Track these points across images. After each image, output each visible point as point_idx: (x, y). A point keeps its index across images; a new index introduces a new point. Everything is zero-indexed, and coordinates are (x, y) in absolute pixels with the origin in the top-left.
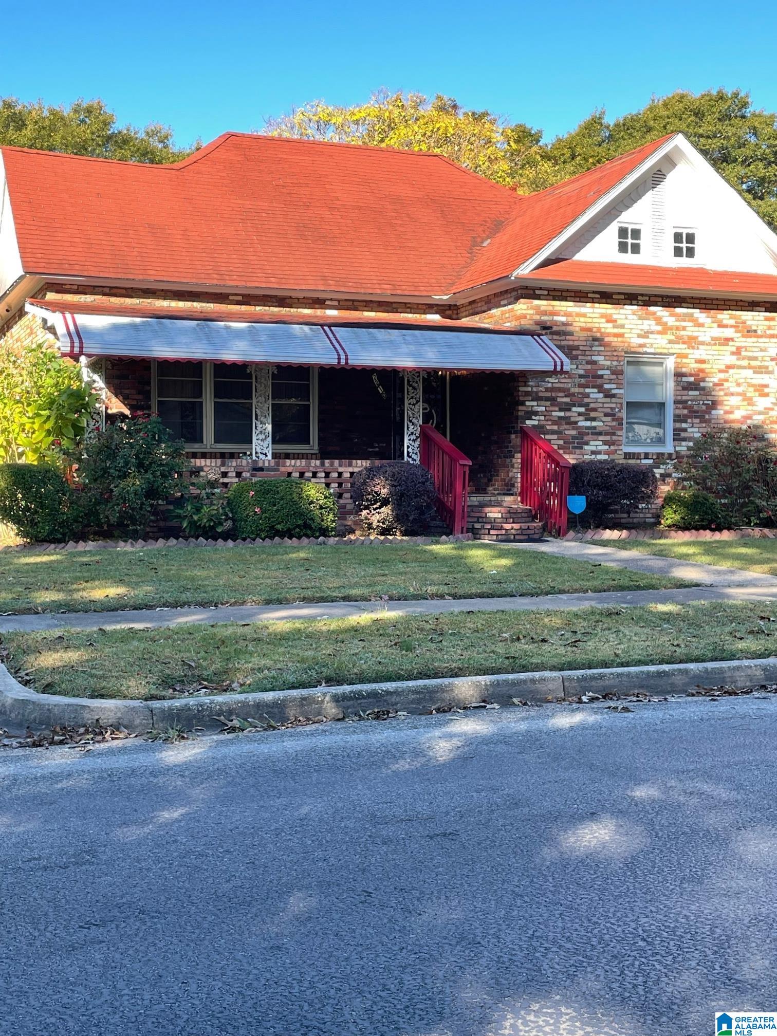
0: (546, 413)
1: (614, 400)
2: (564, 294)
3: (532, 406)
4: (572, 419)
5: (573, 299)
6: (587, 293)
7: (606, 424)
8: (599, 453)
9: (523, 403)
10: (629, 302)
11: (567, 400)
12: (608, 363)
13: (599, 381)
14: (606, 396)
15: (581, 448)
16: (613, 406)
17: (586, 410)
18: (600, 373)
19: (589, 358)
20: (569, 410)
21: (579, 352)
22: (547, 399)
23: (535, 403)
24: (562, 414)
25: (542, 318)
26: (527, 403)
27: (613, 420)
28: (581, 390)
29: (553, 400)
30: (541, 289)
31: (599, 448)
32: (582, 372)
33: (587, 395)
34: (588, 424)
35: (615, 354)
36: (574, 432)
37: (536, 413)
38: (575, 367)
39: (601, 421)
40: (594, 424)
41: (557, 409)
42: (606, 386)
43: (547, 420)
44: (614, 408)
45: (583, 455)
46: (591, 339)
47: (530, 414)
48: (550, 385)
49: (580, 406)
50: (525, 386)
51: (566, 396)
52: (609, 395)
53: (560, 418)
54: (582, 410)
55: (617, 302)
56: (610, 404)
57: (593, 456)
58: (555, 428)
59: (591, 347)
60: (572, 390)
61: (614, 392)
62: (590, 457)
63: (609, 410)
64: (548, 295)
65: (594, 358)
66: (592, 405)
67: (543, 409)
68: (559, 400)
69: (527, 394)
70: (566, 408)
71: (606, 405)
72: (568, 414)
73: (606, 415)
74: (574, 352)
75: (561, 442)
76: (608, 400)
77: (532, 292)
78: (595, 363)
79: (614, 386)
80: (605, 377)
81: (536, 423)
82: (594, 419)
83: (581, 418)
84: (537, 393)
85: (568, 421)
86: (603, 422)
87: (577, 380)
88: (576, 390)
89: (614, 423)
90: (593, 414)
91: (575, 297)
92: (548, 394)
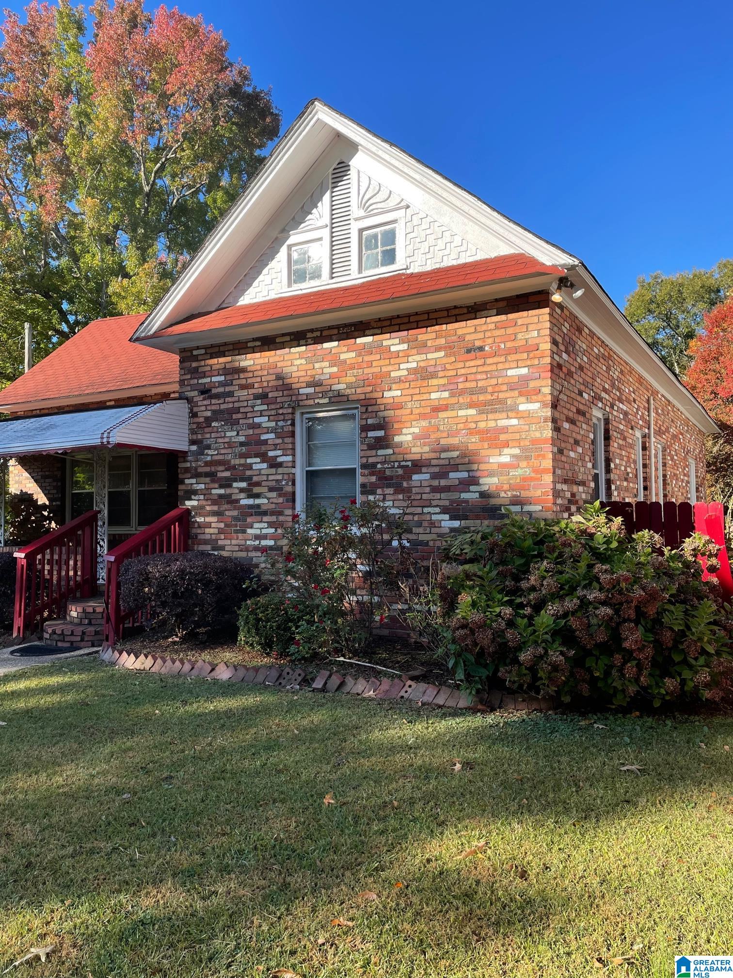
0: (204, 492)
1: (280, 470)
2: (222, 349)
3: (192, 484)
4: (234, 497)
5: (231, 353)
6: (247, 343)
7: (271, 501)
8: (265, 537)
9: (183, 482)
10: (296, 343)
11: (227, 474)
12: (273, 424)
13: (263, 448)
14: (271, 466)
15: (244, 532)
16: (280, 477)
17: (249, 485)
18: (264, 437)
19: (251, 421)
20: (230, 486)
21: (239, 416)
22: (207, 475)
23: (194, 481)
24: (222, 491)
25: (200, 381)
26: (187, 481)
27: (280, 496)
28: (242, 461)
29: (212, 475)
30: (198, 348)
31: (264, 531)
32: (242, 439)
33: (250, 467)
34: (250, 501)
35: (281, 411)
36: (235, 513)
37: (195, 492)
38: (235, 433)
39: (266, 498)
40: (258, 501)
41: (216, 485)
42: (271, 454)
43: (207, 500)
44: (281, 481)
45: (246, 540)
46: (252, 397)
47: (190, 494)
48: (209, 458)
49: (242, 480)
50: (185, 461)
51: (227, 470)
52: (274, 464)
53: (221, 496)
54: (243, 485)
55: (282, 346)
56: (276, 476)
57: (257, 542)
58: (215, 508)
59: (253, 407)
60: (233, 462)
61: (280, 460)
62: (253, 543)
63: (274, 483)
64: (206, 353)
65: (257, 420)
66: (255, 479)
67: (202, 486)
68: (220, 475)
69: (187, 470)
70: (226, 483)
71: (271, 478)
72: (229, 491)
73: (271, 489)
74: (234, 416)
75: (222, 525)
76: (273, 471)
77: (189, 354)
78: (259, 426)
79: (279, 453)
80: (270, 442)
81: (195, 503)
82: (258, 496)
83: (242, 495)
84: (196, 469)
85: (228, 499)
86: (268, 499)
87: (238, 450)
88: (237, 461)
89: (281, 500)
90: (256, 490)
91: (234, 349)
92: (207, 469)
